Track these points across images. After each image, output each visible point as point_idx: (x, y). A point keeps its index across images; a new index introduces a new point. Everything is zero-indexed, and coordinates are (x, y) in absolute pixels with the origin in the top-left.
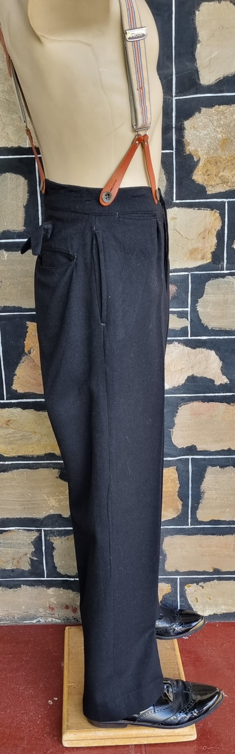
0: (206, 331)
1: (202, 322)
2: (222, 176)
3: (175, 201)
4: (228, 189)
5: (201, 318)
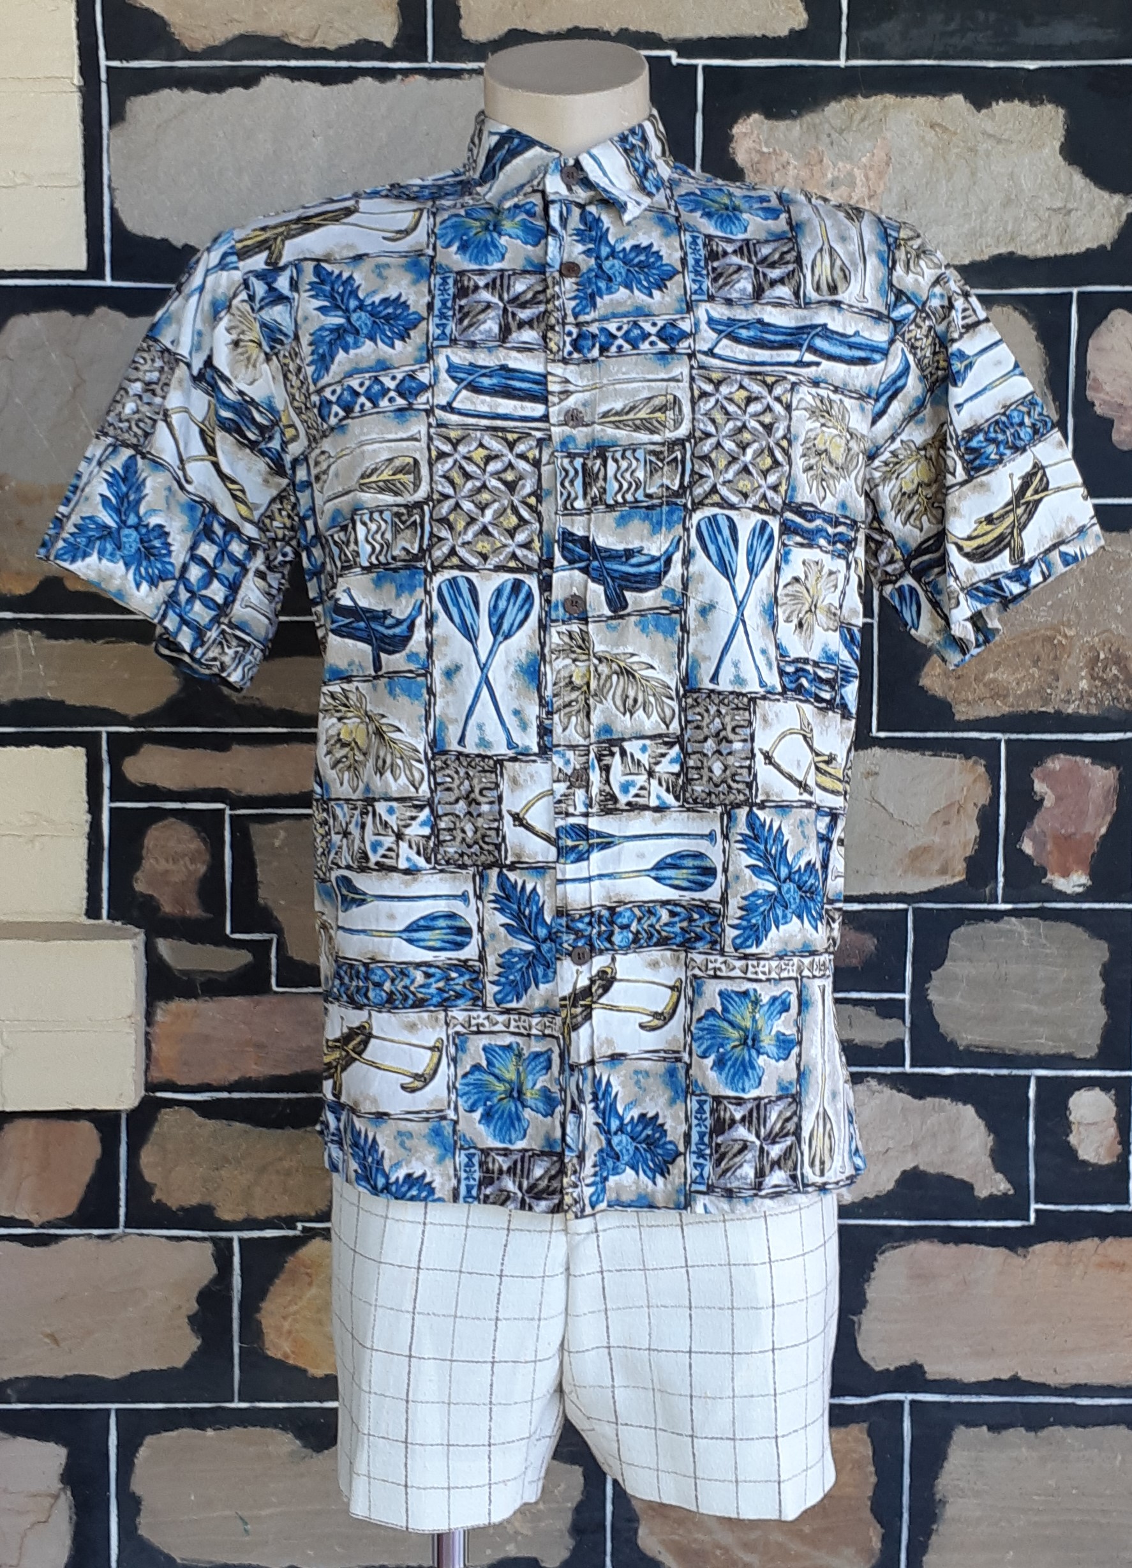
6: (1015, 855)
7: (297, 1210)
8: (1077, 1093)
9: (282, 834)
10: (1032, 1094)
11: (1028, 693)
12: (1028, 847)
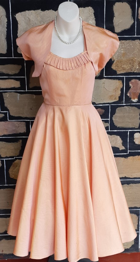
0: (116, 128)
1: (115, 124)
2: (123, 67)
3: (104, 76)
4: (125, 72)
5: (114, 123)
6: (126, 96)
7: (14, 155)
8: (135, 134)
9: (8, 95)
10: (128, 134)
11: (129, 69)
12: (128, 95)
